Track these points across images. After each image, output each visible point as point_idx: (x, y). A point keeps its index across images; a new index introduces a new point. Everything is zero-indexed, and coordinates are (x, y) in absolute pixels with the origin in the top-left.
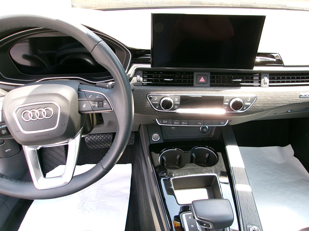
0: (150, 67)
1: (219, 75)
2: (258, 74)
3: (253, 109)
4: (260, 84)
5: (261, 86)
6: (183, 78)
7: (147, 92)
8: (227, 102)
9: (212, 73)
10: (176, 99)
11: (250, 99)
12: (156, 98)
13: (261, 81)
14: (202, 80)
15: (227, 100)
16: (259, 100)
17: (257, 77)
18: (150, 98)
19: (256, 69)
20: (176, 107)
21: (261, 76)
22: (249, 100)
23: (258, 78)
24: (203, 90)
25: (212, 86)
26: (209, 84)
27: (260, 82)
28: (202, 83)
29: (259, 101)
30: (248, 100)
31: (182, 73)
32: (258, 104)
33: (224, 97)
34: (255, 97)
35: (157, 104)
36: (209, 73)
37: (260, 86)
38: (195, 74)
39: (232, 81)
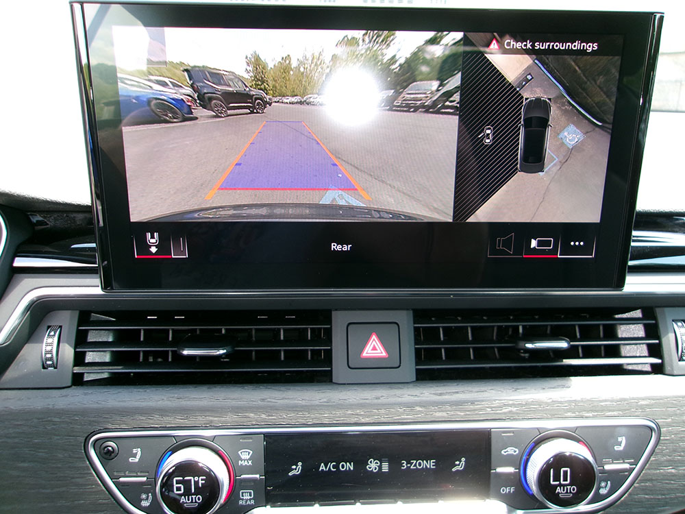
0: (98, 291)
1: (459, 322)
2: (637, 314)
3: (644, 490)
4: (658, 361)
5: (668, 368)
6: (287, 342)
7: (90, 423)
8: (509, 461)
9: (420, 314)
10: (245, 456)
11: (623, 440)
12: (138, 452)
13: (659, 346)
14: (374, 349)
15: (511, 451)
16: (672, 441)
17: (632, 327)
18: (107, 456)
19: (635, 284)
20: (247, 497)
21: (655, 318)
22: (621, 448)
23: (638, 330)
24: (382, 400)
25: (424, 376)
26: (409, 367)
27: (655, 351)
28: (375, 365)
29: (671, 446)
30: (616, 448)
31: (276, 315)
32: (672, 463)
33: (493, 435)
34: (651, 429)
35: (142, 483)
36: (405, 312)
37: (658, 369)
38: (340, 320)
39: (519, 350)
